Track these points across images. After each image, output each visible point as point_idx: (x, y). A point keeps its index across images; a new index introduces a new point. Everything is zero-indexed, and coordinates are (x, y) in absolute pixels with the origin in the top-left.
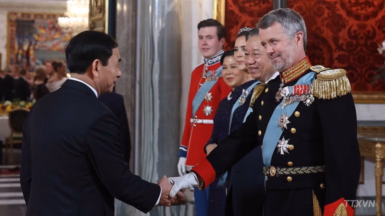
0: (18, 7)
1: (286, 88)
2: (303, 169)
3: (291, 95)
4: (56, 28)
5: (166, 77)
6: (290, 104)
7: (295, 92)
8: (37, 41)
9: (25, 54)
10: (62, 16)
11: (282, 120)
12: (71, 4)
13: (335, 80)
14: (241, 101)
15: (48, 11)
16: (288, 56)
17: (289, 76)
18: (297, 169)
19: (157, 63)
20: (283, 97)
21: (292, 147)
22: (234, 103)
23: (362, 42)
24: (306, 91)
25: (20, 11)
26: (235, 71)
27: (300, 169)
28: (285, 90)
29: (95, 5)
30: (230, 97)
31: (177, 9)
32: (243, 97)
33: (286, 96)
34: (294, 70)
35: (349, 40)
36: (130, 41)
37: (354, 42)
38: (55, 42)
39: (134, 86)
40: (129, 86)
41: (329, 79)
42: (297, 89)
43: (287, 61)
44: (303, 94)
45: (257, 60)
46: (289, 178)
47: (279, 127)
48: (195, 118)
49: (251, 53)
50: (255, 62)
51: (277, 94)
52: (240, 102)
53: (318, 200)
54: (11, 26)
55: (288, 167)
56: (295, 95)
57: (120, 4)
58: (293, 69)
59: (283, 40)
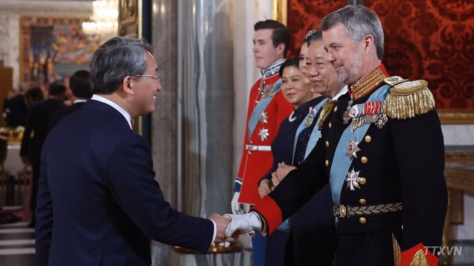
0: (32, 10)
1: (356, 107)
2: (379, 207)
3: (361, 115)
4: (80, 36)
5: (215, 93)
6: (360, 127)
7: (365, 111)
8: (56, 52)
9: (41, 68)
10: (87, 20)
11: (350, 147)
12: (98, 6)
13: (413, 95)
14: (307, 122)
15: (69, 15)
16: (352, 66)
17: (360, 92)
18: (372, 207)
19: (203, 77)
20: (352, 118)
21: (364, 181)
22: (299, 124)
23: (459, 47)
24: (378, 109)
25: (35, 15)
26: (298, 85)
27: (375, 208)
28: (354, 110)
29: (126, 5)
30: (293, 117)
31: (227, 10)
32: (310, 117)
33: (356, 116)
34: (364, 84)
35: (443, 45)
36: (170, 50)
37: (449, 47)
38: (80, 52)
39: (175, 106)
40: (169, 106)
41: (405, 93)
42: (368, 107)
43: (351, 72)
44: (374, 114)
45: (320, 71)
46: (363, 219)
47: (347, 155)
48: (251, 144)
49: (314, 62)
50: (319, 74)
51: (344, 114)
52: (306, 124)
53: (399, 244)
54: (25, 33)
55: (360, 205)
56: (365, 115)
57: (157, 6)
58: (363, 82)
59: (346, 45)
